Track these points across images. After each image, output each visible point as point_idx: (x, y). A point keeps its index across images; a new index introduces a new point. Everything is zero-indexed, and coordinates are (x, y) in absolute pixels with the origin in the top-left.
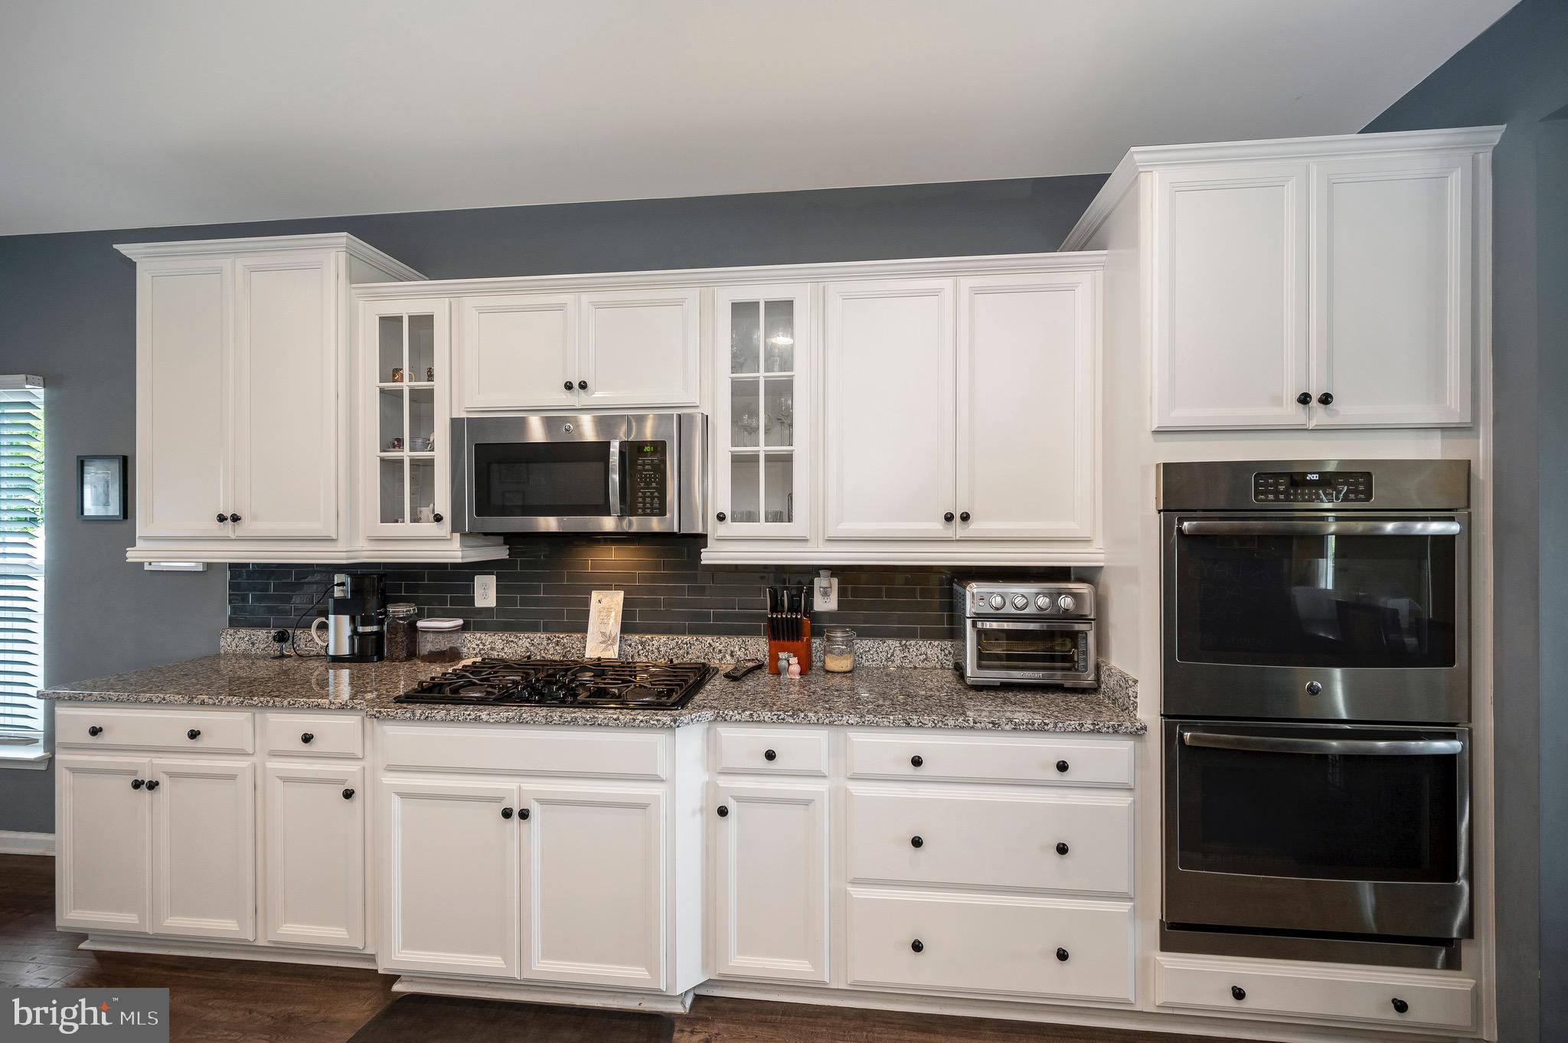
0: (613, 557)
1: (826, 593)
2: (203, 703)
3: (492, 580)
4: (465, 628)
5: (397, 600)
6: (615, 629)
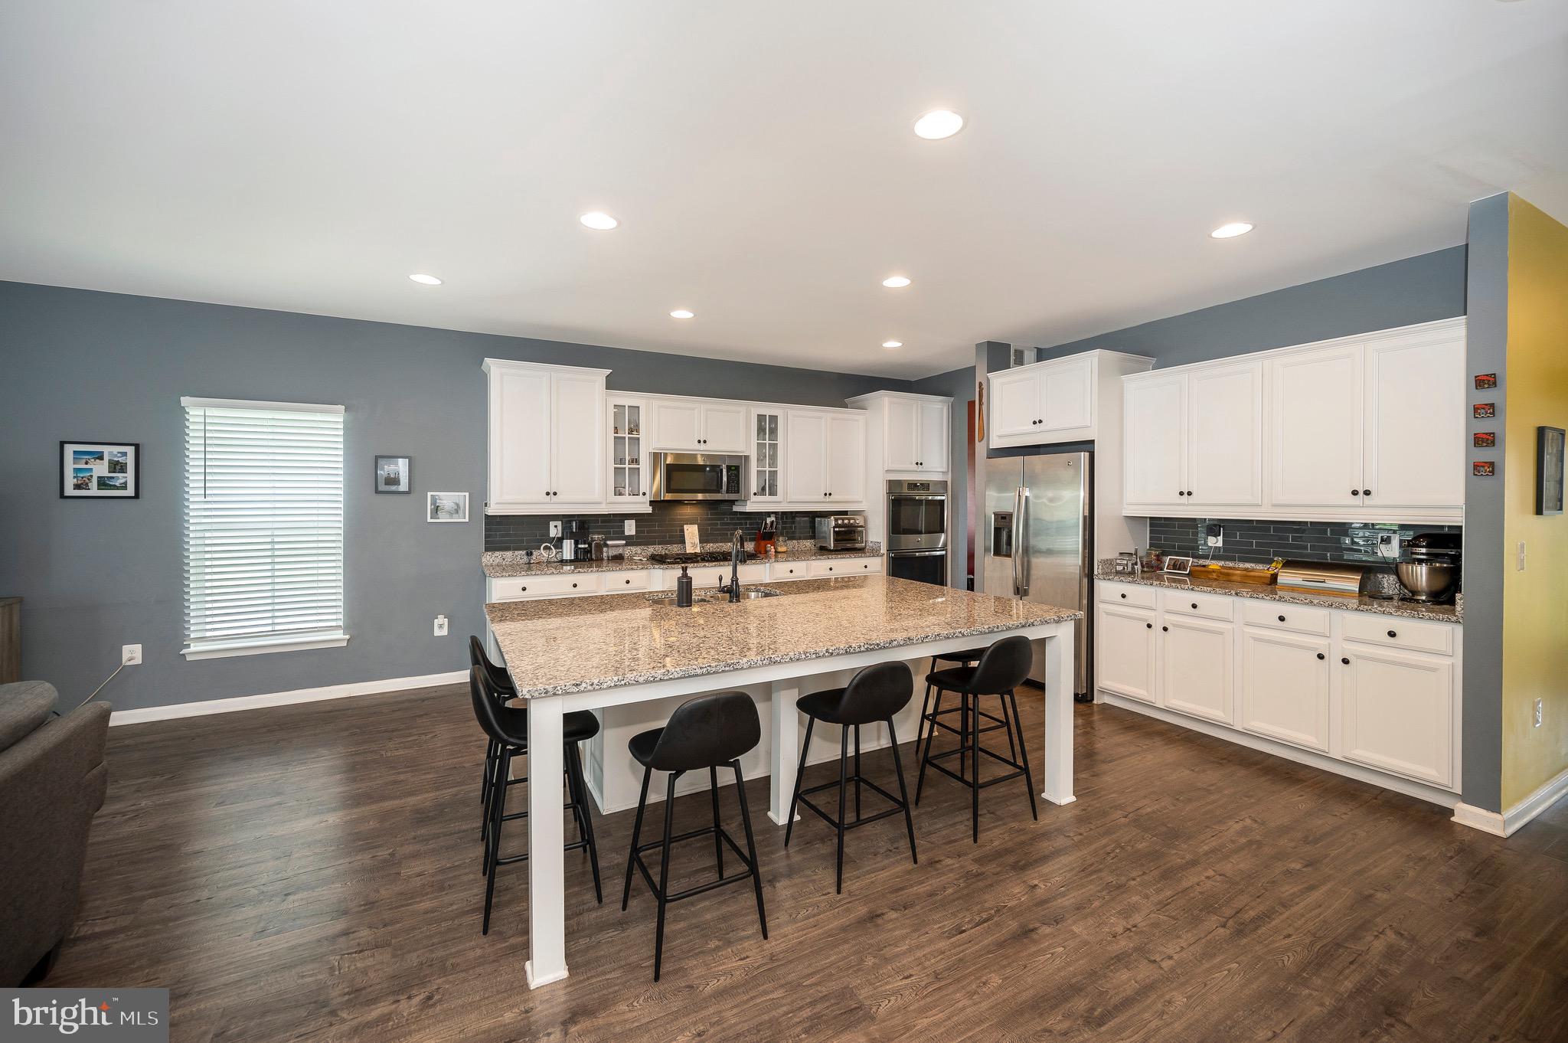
0: (688, 511)
2: (579, 572)
3: (637, 522)
4: (626, 545)
5: (594, 533)
6: (697, 541)
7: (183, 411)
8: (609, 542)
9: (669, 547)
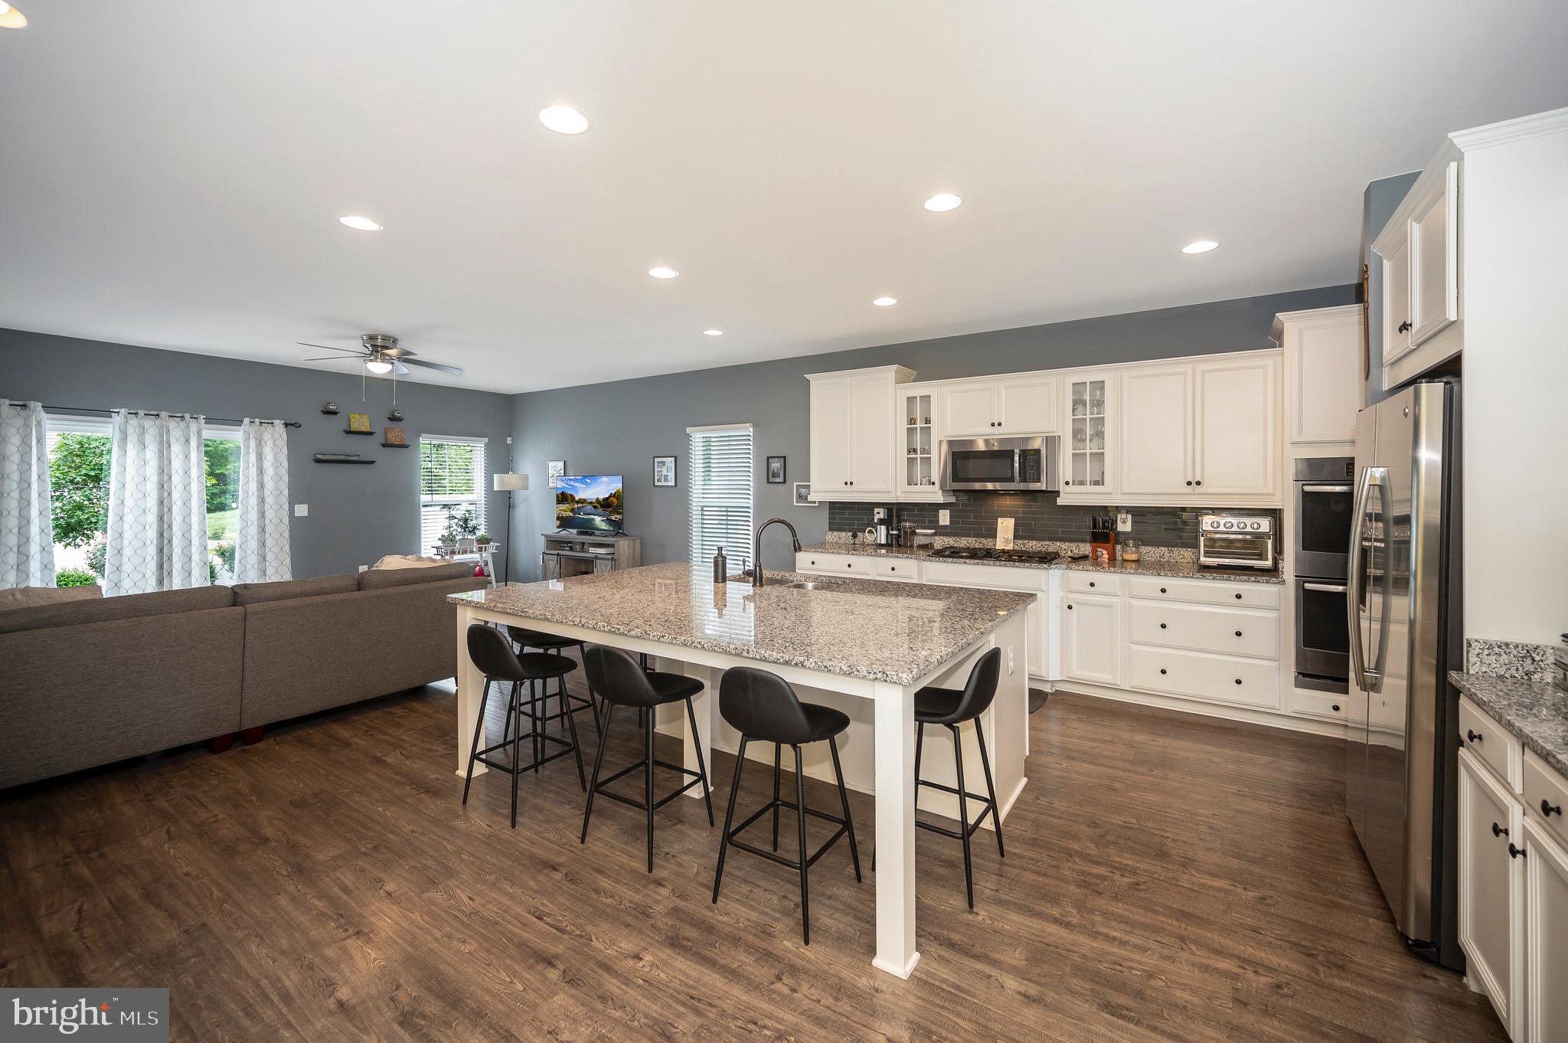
0: (1008, 502)
1: (1124, 522)
2: (853, 554)
3: (947, 512)
4: (935, 534)
5: (905, 521)
6: (1011, 536)
7: (689, 435)
8: (917, 531)
9: (984, 541)
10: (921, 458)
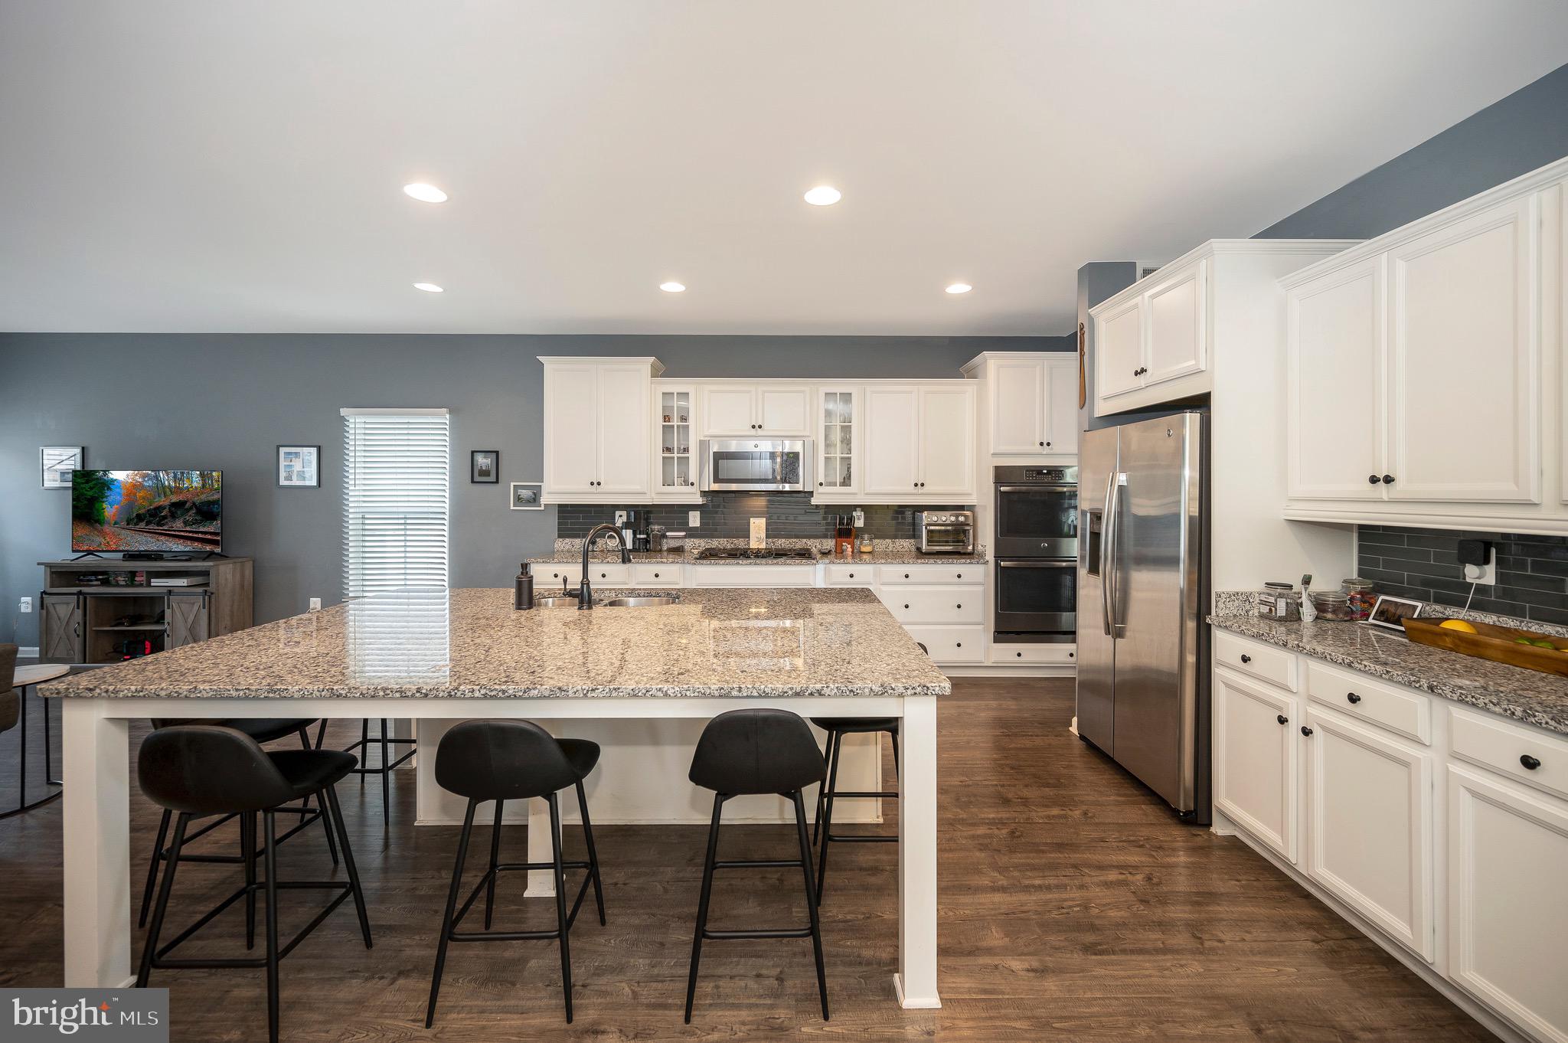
0: (759, 502)
1: (859, 519)
3: (698, 514)
4: (685, 537)
6: (763, 535)
7: (343, 419)
8: (668, 534)
9: (736, 541)
10: (678, 458)
